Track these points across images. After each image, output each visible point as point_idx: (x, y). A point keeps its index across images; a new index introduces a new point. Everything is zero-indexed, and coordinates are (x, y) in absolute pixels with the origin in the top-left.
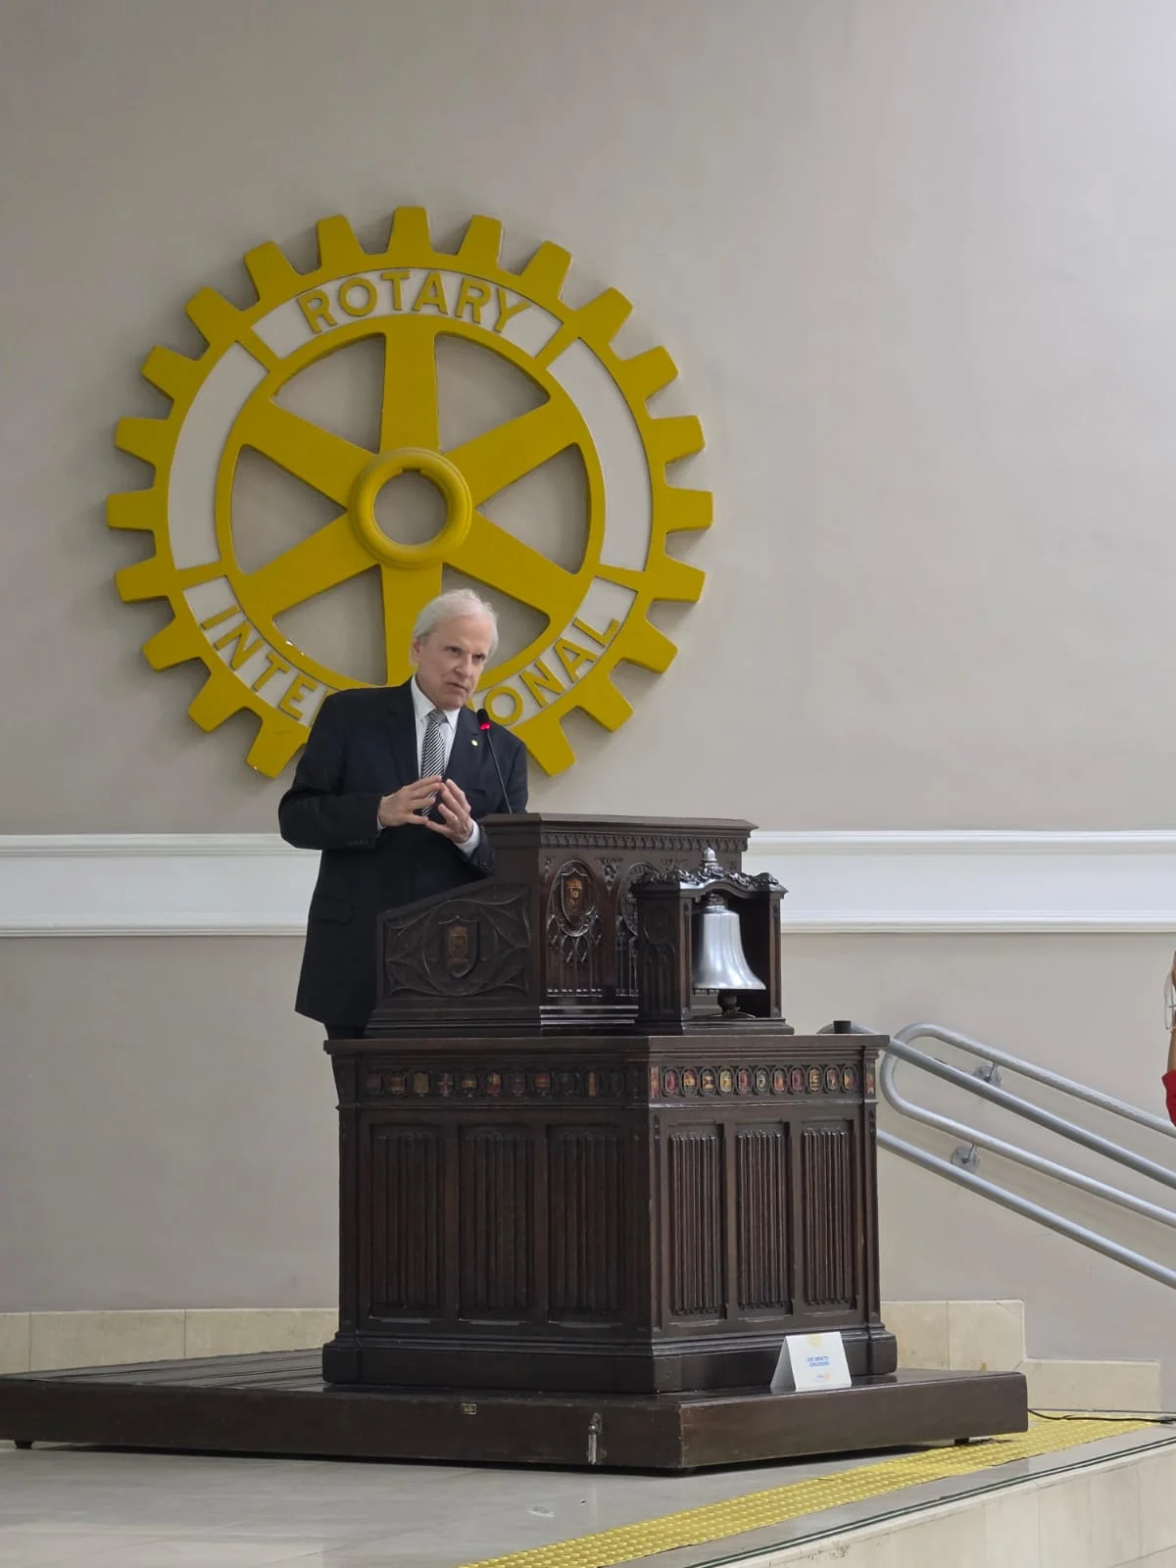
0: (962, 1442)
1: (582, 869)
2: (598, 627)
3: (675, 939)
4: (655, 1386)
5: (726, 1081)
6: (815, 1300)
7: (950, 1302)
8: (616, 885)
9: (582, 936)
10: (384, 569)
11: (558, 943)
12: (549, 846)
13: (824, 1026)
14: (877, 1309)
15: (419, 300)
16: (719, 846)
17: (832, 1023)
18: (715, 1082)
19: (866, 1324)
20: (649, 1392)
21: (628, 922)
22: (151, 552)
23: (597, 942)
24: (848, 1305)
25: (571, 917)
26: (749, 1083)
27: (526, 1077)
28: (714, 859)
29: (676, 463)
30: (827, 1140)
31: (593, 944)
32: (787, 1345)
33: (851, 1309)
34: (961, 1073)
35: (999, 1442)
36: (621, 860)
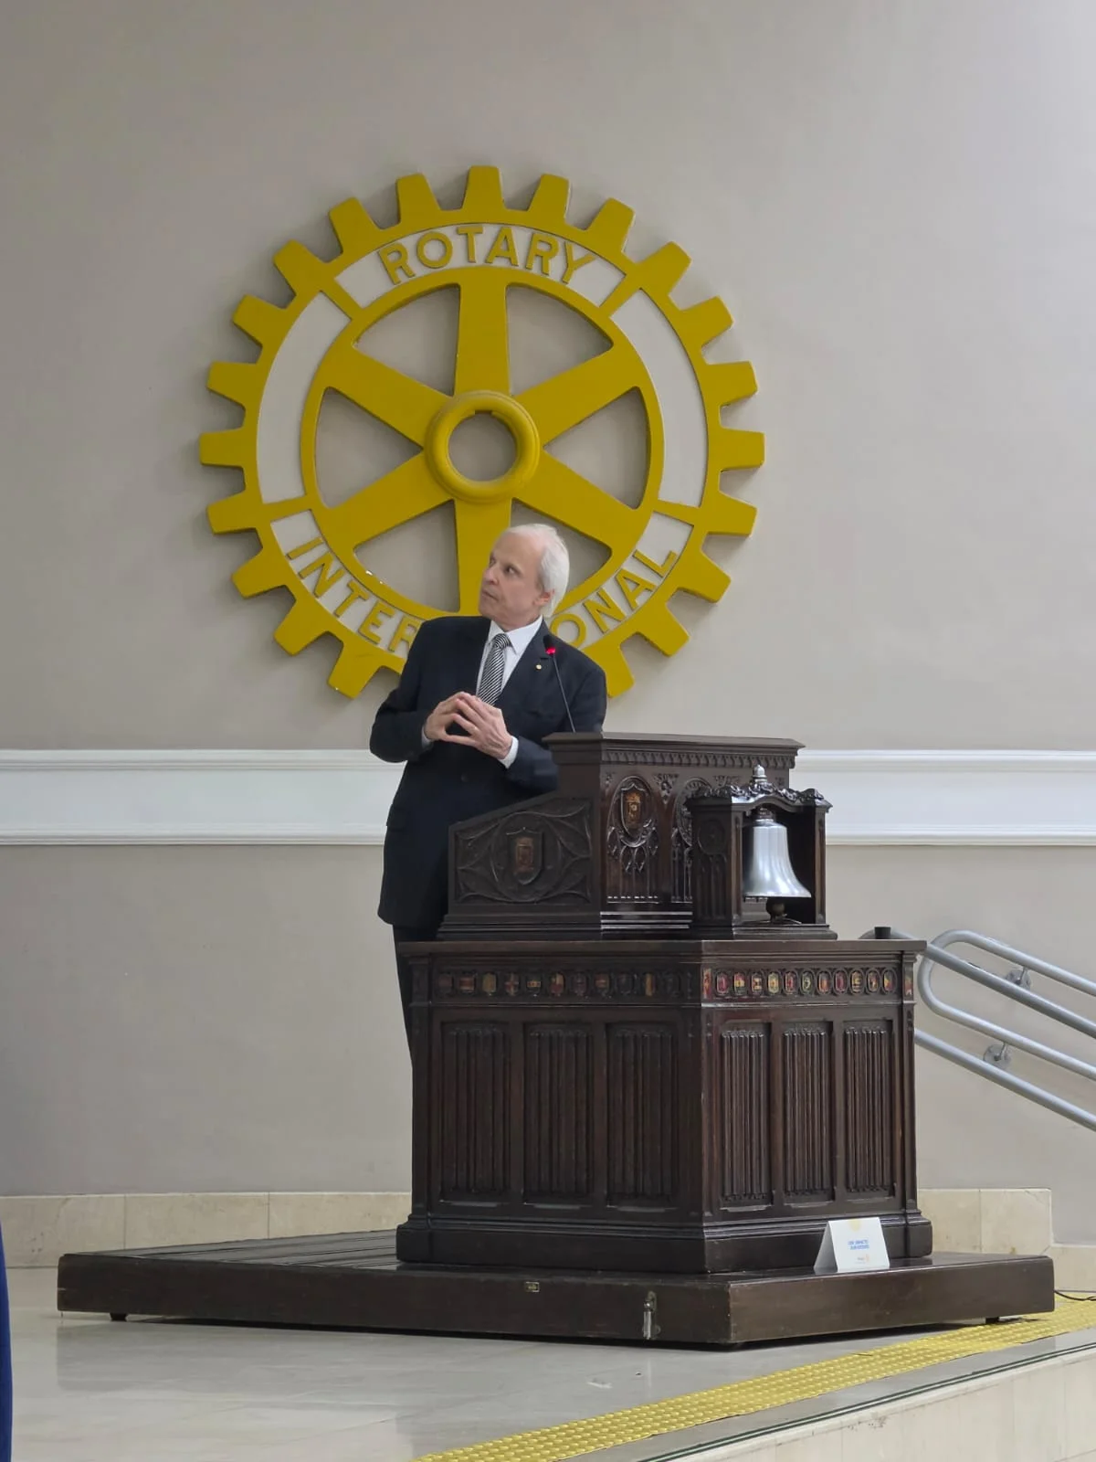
0: (993, 1321)
1: (640, 785)
2: (657, 559)
3: (727, 851)
4: (706, 1267)
5: (773, 982)
6: (856, 1187)
7: (982, 1190)
8: (672, 799)
9: (640, 848)
10: (458, 505)
11: (617, 853)
12: (610, 762)
13: (863, 933)
14: (914, 1196)
15: (492, 253)
16: (768, 764)
17: (873, 928)
18: (764, 983)
19: (903, 1210)
20: (701, 1273)
21: (683, 834)
22: (241, 487)
23: (654, 853)
24: (887, 1192)
25: (629, 830)
26: (796, 985)
27: (587, 979)
28: (764, 776)
29: (731, 405)
30: (870, 1037)
31: (651, 854)
32: (829, 1232)
33: (890, 1195)
34: (993, 976)
35: (1028, 1321)
36: (676, 776)
